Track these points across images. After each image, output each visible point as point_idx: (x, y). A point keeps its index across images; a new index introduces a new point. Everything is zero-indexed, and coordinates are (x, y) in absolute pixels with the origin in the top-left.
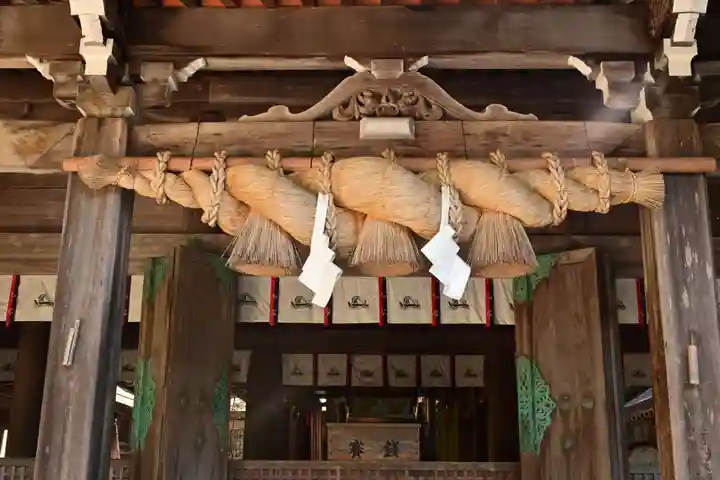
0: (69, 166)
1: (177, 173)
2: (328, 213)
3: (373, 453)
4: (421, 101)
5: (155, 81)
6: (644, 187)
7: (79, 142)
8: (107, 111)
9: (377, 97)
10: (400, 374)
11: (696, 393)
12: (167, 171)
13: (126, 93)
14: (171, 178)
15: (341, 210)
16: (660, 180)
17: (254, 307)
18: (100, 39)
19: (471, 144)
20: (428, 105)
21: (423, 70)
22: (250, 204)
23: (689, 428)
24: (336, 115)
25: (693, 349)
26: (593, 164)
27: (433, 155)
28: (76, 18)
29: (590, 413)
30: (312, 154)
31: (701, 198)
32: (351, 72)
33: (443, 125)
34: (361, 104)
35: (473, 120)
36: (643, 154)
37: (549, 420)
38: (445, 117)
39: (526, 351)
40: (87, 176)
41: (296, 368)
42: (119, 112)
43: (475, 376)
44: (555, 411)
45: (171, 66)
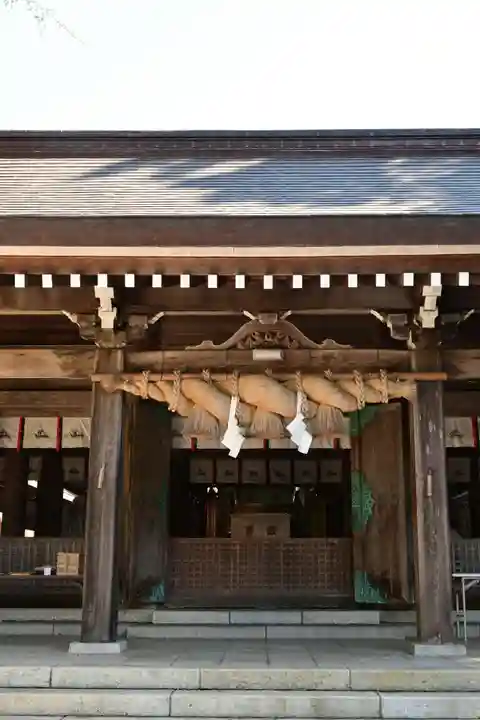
0: (95, 378)
1: (153, 382)
2: (237, 407)
3: (260, 532)
4: (287, 338)
5: (137, 326)
6: (407, 390)
7: (98, 363)
8: (111, 345)
9: (262, 335)
10: (278, 474)
11: (430, 500)
12: (150, 382)
13: (122, 334)
14: (151, 385)
15: (244, 405)
16: (415, 387)
17: (181, 440)
18: (111, 309)
19: (315, 364)
20: (291, 340)
21: (288, 318)
22: (195, 401)
23: (425, 519)
24: (240, 346)
25: (429, 478)
26: (379, 377)
27: (293, 371)
28: (98, 300)
29: (395, 508)
30: (227, 371)
31: (439, 395)
32: (249, 319)
33: (299, 352)
34: (254, 340)
35: (317, 349)
36: (409, 370)
37: (370, 512)
38: (300, 347)
39: (357, 467)
40: (106, 385)
41: (200, 470)
42: (118, 346)
43: (335, 474)
44: (374, 505)
45: (146, 318)
